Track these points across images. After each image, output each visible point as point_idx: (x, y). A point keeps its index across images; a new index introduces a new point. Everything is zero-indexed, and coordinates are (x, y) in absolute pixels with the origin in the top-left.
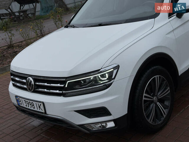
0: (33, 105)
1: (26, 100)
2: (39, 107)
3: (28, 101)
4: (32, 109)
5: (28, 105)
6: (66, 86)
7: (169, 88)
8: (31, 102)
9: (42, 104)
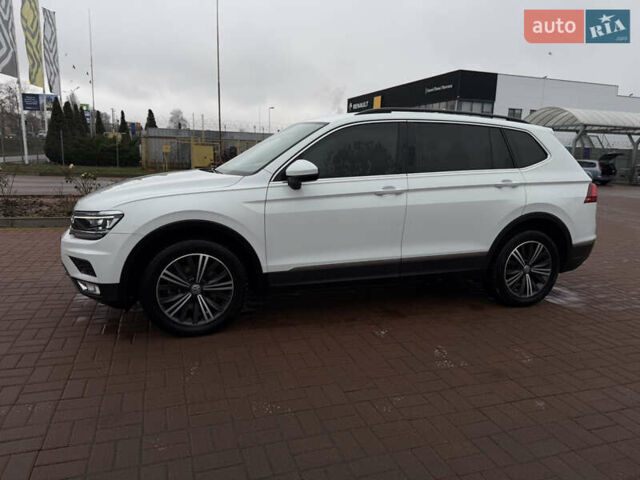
7: (232, 282)
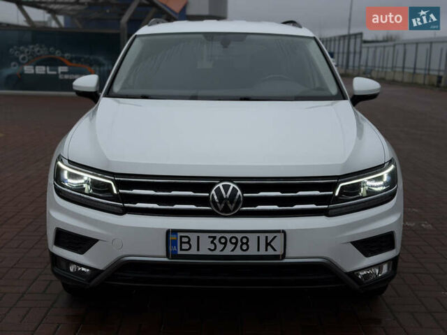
0: (247, 243)
1: (219, 236)
2: (268, 244)
3: (228, 236)
4: (238, 252)
5: (220, 247)
6: (337, 194)
8: (239, 236)
9: (280, 236)
